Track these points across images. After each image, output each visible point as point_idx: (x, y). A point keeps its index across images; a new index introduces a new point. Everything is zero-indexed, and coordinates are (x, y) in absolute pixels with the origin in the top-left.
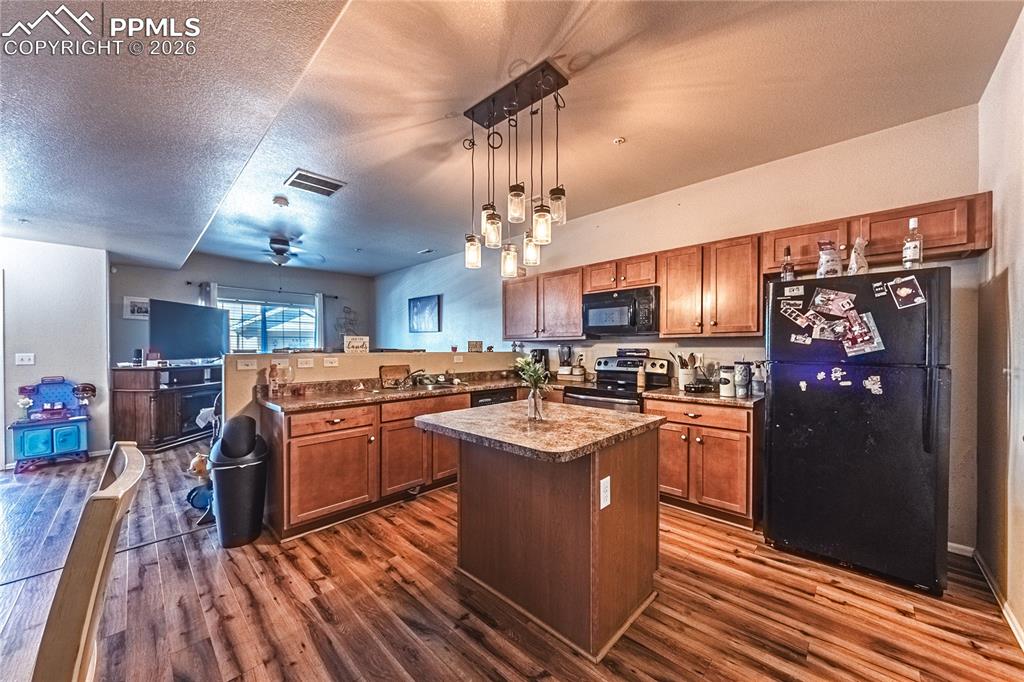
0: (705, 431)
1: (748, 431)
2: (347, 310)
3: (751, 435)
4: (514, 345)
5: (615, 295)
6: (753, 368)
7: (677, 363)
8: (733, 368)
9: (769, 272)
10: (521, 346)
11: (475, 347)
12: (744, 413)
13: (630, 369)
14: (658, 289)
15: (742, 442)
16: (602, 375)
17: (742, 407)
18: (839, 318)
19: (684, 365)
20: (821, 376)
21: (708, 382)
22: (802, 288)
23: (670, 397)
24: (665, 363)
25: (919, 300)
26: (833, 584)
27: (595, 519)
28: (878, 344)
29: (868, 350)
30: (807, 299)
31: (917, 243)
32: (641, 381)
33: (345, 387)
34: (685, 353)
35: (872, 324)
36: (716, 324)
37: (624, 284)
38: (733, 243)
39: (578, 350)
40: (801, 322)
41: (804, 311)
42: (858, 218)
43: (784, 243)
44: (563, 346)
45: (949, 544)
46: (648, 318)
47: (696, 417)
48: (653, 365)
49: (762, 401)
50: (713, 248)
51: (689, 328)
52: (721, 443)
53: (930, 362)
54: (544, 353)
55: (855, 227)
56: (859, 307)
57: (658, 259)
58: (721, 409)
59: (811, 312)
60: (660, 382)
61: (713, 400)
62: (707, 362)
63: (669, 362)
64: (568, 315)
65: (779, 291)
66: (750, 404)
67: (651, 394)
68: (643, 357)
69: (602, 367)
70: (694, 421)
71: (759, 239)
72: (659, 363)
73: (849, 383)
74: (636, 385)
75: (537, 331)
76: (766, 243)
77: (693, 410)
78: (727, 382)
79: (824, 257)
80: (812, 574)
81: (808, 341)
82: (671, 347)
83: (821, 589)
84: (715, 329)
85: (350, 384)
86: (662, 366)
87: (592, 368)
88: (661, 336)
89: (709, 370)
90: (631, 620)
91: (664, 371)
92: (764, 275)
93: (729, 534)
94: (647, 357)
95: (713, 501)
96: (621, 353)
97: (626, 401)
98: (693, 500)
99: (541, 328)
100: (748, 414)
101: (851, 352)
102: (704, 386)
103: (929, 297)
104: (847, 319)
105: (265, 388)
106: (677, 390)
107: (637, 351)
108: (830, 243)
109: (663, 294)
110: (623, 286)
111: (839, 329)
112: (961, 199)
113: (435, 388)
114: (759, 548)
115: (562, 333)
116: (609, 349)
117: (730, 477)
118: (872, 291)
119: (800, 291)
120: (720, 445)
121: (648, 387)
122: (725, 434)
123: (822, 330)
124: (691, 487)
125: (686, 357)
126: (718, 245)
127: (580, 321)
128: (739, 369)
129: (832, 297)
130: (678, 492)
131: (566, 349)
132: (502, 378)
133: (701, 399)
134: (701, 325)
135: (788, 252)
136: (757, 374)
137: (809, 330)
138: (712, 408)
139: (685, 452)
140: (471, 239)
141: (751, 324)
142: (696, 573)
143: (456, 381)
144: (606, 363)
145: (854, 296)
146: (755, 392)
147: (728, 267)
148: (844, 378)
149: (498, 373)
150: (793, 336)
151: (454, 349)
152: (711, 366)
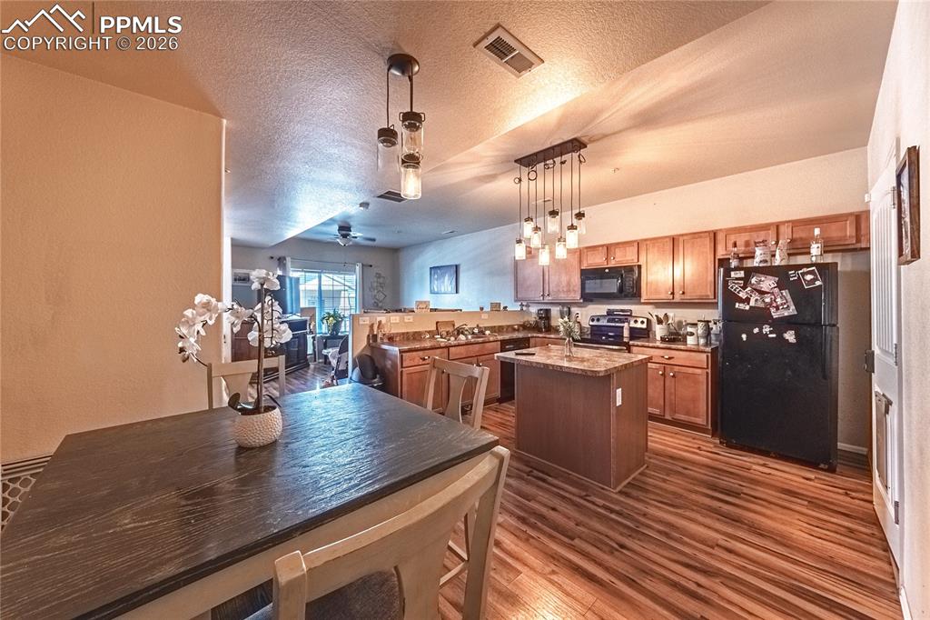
0: (676, 368)
1: (707, 368)
2: (379, 276)
3: (709, 371)
4: (522, 305)
5: (607, 271)
6: (711, 325)
7: (654, 320)
8: (696, 325)
9: (722, 257)
10: (528, 306)
11: (495, 307)
12: (704, 356)
13: (617, 324)
14: (640, 267)
15: (703, 377)
16: (595, 328)
17: (702, 352)
18: (768, 293)
19: (660, 322)
20: (756, 330)
21: (678, 334)
22: (742, 272)
23: (651, 345)
24: (645, 320)
25: (818, 283)
26: (764, 465)
27: (613, 411)
28: (792, 310)
29: (786, 314)
30: (746, 280)
31: (819, 245)
32: (626, 333)
33: (417, 336)
34: (661, 313)
35: (789, 297)
36: (683, 293)
37: (613, 262)
38: (696, 235)
39: (574, 310)
40: (743, 295)
41: (744, 288)
42: (784, 223)
43: (732, 238)
44: (563, 307)
45: (839, 444)
46: (633, 287)
47: (670, 358)
48: (636, 322)
49: (717, 348)
50: (681, 239)
51: (665, 296)
52: (687, 376)
53: (825, 321)
54: (548, 311)
55: (782, 229)
56: (780, 286)
57: (638, 244)
58: (688, 353)
59: (749, 288)
60: (643, 334)
61: (682, 347)
62: (677, 320)
63: (648, 319)
64: (569, 284)
65: (727, 274)
66: (709, 349)
67: (636, 343)
68: (627, 316)
69: (595, 323)
70: (667, 362)
71: (715, 234)
72: (640, 320)
73: (774, 335)
74: (623, 336)
75: (543, 295)
76: (720, 237)
77: (667, 354)
78: (692, 334)
79: (758, 251)
80: (751, 460)
81: (747, 308)
82: (649, 308)
83: (754, 467)
84: (683, 297)
85: (419, 334)
86: (642, 322)
87: (586, 323)
88: (642, 301)
89: (678, 326)
90: (632, 476)
91: (644, 326)
92: (719, 260)
93: (694, 439)
94: (630, 315)
95: (682, 417)
96: (610, 313)
97: (616, 347)
98: (668, 417)
99: (547, 293)
100: (707, 356)
101: (775, 315)
102: (675, 337)
103: (824, 282)
104: (773, 294)
105: (375, 337)
106: (655, 340)
107: (622, 311)
108: (763, 242)
109: (643, 270)
110: (612, 264)
111: (768, 300)
112: (851, 214)
113: (473, 338)
114: (715, 447)
115: (563, 297)
116: (601, 309)
117: (695, 400)
118: (788, 276)
119: (741, 274)
120: (687, 378)
121: (632, 338)
122: (690, 370)
123: (756, 300)
124: (667, 408)
125: (662, 316)
126: (685, 238)
127: (578, 288)
128: (701, 325)
129: (763, 279)
130: (657, 411)
131: (565, 309)
132: (514, 330)
133: (673, 346)
134: (673, 293)
135: (735, 245)
136: (714, 328)
137: (747, 300)
138: (681, 352)
139: (662, 383)
140: (519, 242)
141: (709, 293)
142: (672, 457)
143: (487, 332)
144: (598, 320)
145: (777, 279)
146: (713, 342)
147: (692, 252)
148: (771, 332)
149: (512, 326)
150: (737, 305)
151: (482, 309)
152: (680, 323)
